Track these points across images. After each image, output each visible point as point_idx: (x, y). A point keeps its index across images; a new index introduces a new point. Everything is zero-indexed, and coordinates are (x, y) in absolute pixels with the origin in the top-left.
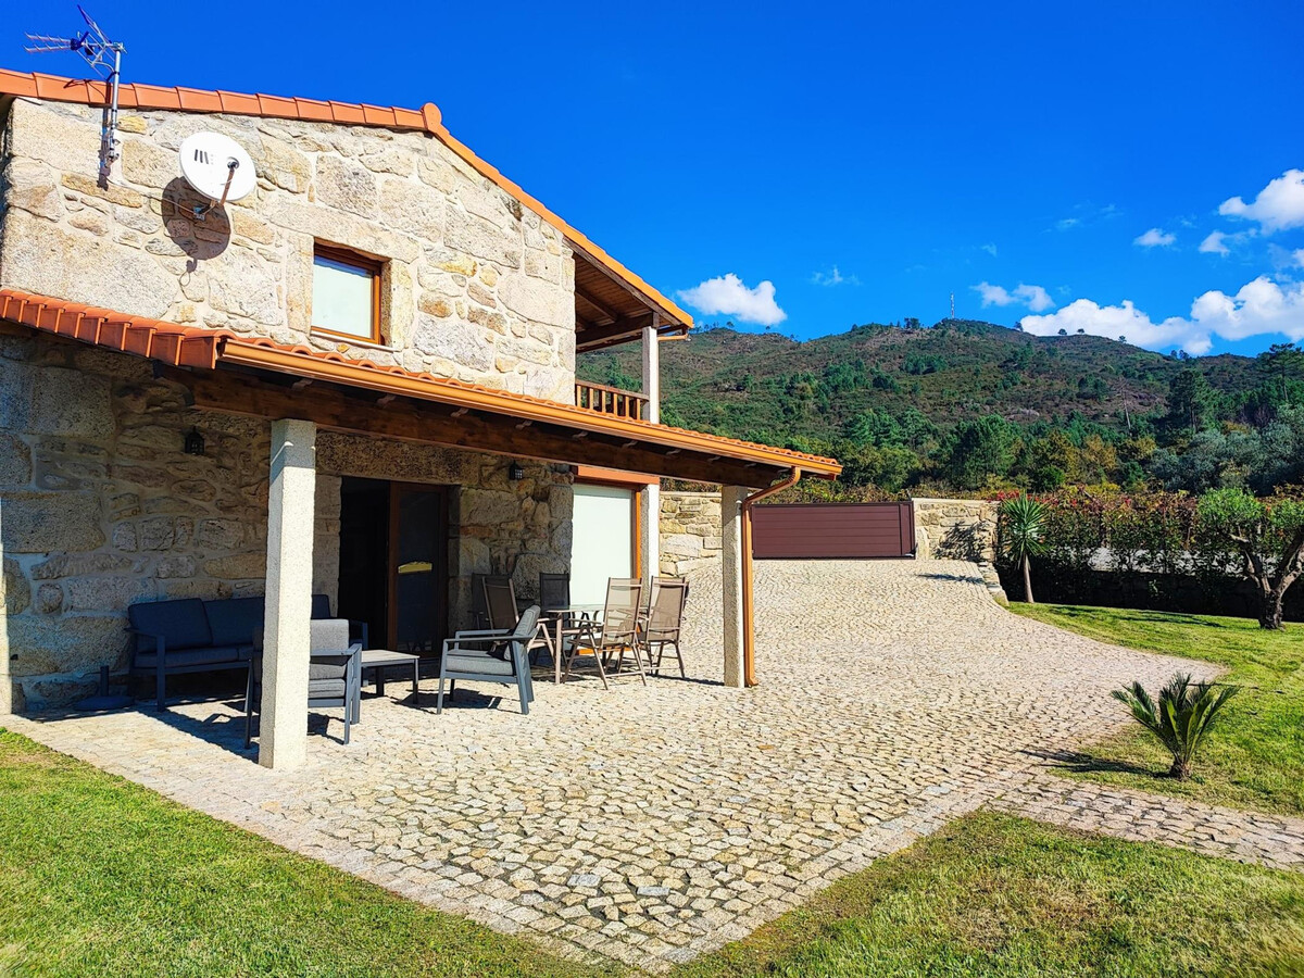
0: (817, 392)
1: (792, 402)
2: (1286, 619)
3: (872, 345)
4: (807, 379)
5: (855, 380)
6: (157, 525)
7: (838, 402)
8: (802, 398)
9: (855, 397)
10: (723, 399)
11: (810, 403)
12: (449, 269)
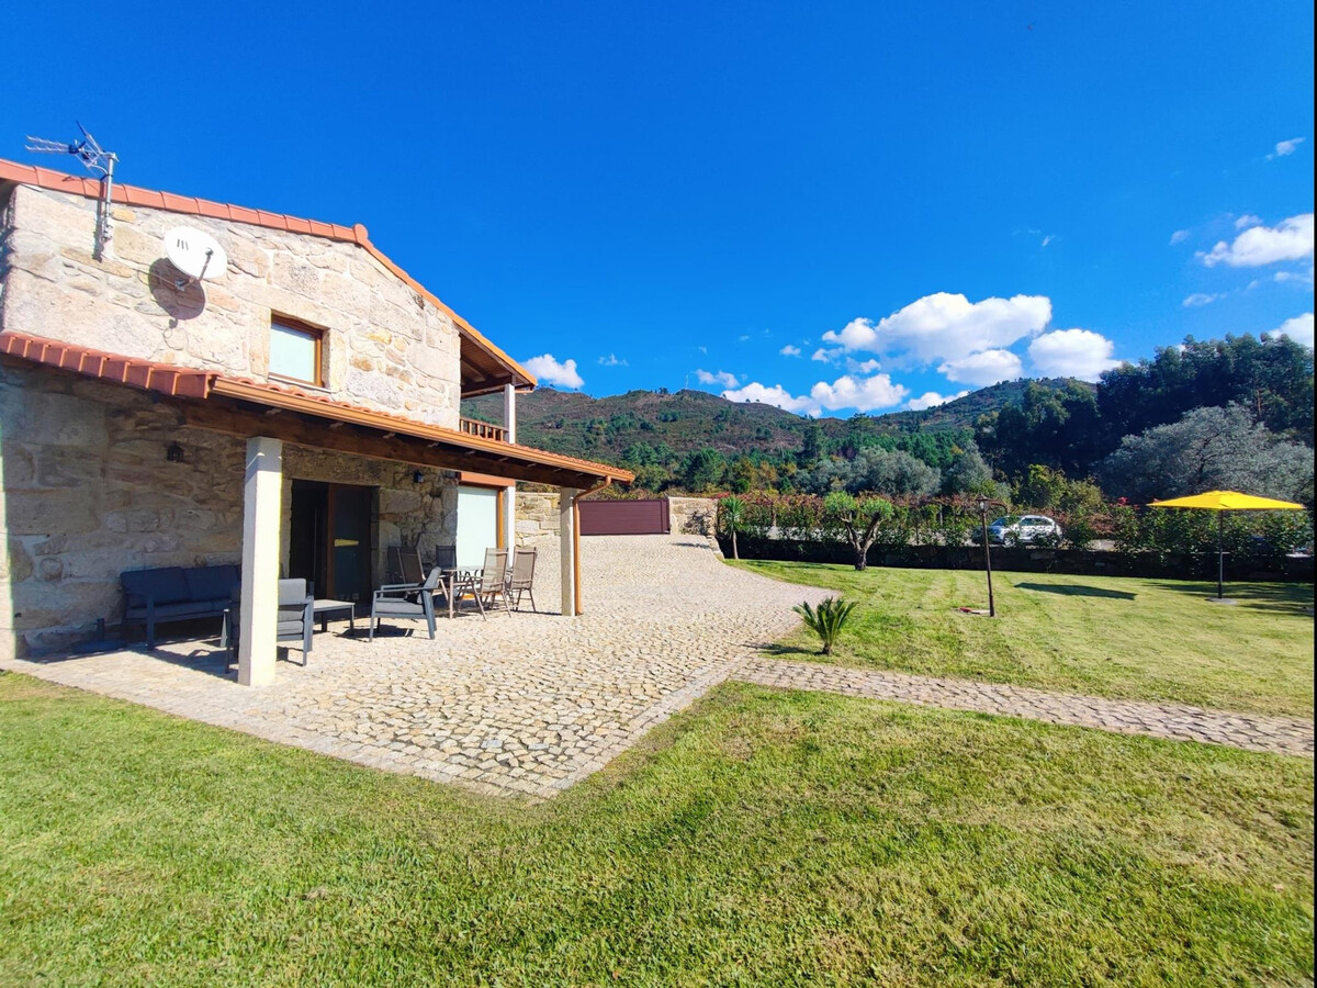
0: (607, 431)
1: (591, 437)
2: (869, 564)
3: (640, 403)
4: (601, 423)
5: (630, 424)
6: (144, 514)
7: (620, 438)
8: (598, 434)
9: (629, 435)
10: (548, 433)
11: (603, 438)
12: (372, 338)
